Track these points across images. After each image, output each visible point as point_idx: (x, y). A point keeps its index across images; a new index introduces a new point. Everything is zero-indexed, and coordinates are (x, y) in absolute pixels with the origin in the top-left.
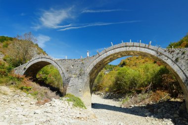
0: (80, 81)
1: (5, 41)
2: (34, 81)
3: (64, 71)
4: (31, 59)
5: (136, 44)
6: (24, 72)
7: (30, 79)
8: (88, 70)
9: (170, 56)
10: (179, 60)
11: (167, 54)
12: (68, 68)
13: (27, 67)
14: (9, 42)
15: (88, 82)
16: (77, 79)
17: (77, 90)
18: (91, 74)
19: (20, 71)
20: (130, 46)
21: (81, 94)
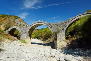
0: (25, 35)
1: (4, 17)
2: (12, 35)
3: (21, 32)
4: (10, 27)
5: (41, 22)
6: (8, 32)
7: (11, 35)
8: (28, 31)
9: (50, 26)
10: (52, 27)
11: (49, 25)
12: (22, 30)
13: (9, 31)
14: (6, 18)
15: (28, 35)
16: (24, 34)
17: (24, 38)
18: (29, 32)
19: (7, 32)
20: (39, 23)
21: (26, 39)
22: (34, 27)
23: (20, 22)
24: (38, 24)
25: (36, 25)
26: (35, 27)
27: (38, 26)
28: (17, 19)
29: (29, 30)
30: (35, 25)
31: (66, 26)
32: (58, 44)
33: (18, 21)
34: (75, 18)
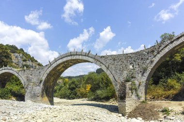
12: (27, 77)
16: (35, 87)
17: (35, 95)
20: (74, 55)
21: (40, 98)
22: (59, 68)
23: (25, 61)
24: (71, 60)
25: (67, 61)
26: (63, 67)
27: (71, 66)
28: (16, 54)
29: (47, 77)
30: (64, 62)
31: (152, 62)
32: (128, 110)
33: (19, 58)
34: (178, 38)
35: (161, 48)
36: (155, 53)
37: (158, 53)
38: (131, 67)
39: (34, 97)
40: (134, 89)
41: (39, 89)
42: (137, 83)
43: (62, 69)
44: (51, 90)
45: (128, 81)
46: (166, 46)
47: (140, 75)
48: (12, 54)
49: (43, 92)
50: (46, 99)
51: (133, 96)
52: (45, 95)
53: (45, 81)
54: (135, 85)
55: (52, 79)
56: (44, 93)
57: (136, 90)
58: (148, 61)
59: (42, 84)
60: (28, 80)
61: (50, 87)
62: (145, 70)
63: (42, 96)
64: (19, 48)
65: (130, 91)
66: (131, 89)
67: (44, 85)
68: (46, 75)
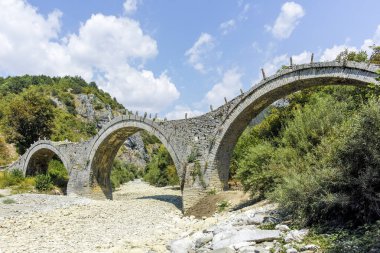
3: (68, 161)
17: (81, 184)
21: (88, 189)
23: (98, 108)
25: (119, 130)
28: (83, 96)
31: (220, 131)
32: (187, 205)
33: (88, 104)
34: (250, 94)
35: (230, 110)
36: (224, 118)
37: (227, 117)
38: (196, 139)
39: (80, 187)
40: (197, 174)
41: (86, 174)
42: (203, 163)
43: (118, 141)
44: (106, 174)
45: (190, 161)
46: (236, 107)
47: (207, 152)
48: (76, 96)
49: (92, 179)
50: (98, 189)
51: (195, 184)
52: (96, 183)
53: (93, 161)
54: (199, 167)
55: (105, 157)
56: (95, 180)
57: (200, 175)
58: (216, 130)
59: (90, 167)
60: (72, 161)
61: (104, 171)
62: (213, 143)
63: (92, 185)
64: (88, 82)
65: (191, 177)
66: (193, 174)
67: (93, 167)
68: (93, 153)
